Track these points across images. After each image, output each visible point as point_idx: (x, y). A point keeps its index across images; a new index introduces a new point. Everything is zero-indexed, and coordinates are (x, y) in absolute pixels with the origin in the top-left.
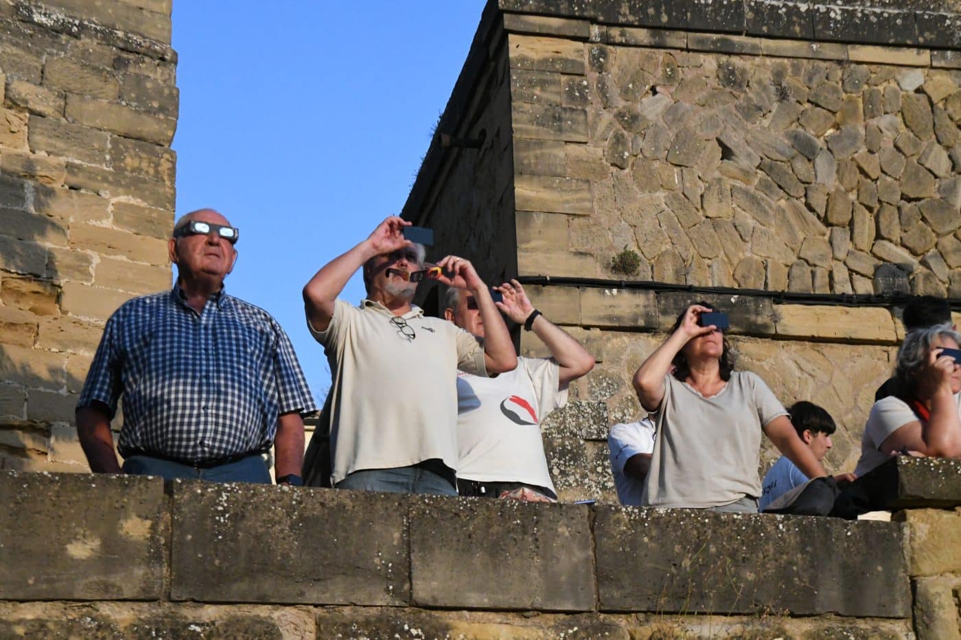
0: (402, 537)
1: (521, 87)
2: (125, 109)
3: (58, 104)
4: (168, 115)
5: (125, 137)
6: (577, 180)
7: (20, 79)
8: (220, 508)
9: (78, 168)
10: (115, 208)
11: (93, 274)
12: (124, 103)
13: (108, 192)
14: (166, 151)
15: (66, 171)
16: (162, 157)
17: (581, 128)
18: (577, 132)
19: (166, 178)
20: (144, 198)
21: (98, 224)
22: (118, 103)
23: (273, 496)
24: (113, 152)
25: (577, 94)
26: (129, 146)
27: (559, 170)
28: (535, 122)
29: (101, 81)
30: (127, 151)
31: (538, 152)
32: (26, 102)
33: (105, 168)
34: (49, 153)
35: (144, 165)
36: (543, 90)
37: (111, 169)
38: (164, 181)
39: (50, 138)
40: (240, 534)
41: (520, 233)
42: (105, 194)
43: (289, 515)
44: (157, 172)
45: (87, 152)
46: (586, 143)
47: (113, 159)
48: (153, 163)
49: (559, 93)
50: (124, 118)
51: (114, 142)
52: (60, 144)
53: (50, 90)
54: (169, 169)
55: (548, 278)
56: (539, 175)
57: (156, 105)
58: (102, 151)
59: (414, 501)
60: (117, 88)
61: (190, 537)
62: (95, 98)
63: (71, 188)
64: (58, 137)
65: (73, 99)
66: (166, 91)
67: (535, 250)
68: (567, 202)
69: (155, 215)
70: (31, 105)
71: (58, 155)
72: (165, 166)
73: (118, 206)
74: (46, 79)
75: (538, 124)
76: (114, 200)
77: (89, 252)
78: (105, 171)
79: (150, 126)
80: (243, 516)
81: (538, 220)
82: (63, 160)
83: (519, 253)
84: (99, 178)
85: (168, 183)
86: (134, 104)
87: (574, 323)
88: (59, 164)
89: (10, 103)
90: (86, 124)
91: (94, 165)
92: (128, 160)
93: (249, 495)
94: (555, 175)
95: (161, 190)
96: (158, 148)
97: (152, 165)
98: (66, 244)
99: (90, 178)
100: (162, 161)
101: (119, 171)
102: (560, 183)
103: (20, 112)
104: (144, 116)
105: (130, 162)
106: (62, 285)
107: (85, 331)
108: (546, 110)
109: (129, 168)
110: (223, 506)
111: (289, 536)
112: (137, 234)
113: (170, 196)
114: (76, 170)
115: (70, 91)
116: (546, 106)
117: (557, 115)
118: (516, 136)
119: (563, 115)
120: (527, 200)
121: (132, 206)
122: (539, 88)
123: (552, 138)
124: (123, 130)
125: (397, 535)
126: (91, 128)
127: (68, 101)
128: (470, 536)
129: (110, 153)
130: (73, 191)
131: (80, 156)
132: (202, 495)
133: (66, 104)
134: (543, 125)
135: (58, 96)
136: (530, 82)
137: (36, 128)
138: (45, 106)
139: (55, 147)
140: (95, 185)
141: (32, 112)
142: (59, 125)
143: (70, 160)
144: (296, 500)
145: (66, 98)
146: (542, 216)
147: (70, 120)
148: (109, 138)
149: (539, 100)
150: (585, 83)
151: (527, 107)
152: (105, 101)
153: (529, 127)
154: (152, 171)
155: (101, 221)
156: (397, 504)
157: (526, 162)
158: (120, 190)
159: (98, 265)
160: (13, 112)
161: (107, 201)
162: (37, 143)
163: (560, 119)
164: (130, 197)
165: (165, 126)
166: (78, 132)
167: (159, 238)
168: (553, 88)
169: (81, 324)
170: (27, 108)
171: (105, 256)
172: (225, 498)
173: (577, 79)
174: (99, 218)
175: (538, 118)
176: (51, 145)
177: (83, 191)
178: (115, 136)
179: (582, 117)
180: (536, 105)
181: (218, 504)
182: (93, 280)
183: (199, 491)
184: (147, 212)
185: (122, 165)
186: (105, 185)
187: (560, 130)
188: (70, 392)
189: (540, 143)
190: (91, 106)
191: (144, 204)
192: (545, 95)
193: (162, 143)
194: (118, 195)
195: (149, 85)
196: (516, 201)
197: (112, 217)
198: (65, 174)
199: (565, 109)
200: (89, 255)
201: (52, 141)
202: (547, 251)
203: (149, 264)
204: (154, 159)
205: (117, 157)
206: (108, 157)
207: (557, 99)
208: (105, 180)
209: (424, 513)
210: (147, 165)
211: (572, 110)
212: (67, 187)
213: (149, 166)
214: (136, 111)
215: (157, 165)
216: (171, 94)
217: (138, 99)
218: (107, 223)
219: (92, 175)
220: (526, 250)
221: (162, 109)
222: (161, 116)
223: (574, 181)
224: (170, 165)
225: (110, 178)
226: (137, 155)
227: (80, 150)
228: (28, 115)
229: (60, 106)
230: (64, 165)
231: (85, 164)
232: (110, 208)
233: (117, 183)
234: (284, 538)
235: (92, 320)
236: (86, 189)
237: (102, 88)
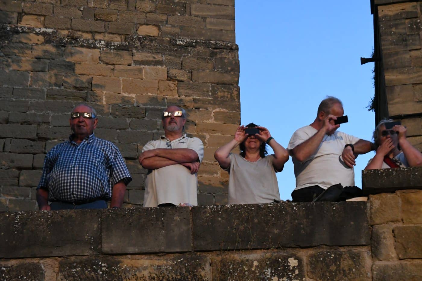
0: (98, 227)
1: (385, 29)
2: (217, 72)
3: (188, 75)
4: (235, 72)
5: (217, 84)
6: (417, 67)
7: (173, 69)
8: (16, 221)
9: (198, 100)
10: (215, 114)
11: (207, 143)
12: (216, 70)
13: (211, 108)
14: (235, 87)
15: (193, 102)
16: (233, 90)
17: (417, 42)
18: (415, 45)
19: (235, 98)
20: (226, 108)
21: (207, 122)
22: (213, 71)
23: (40, 215)
24: (212, 91)
25: (415, 27)
26: (219, 88)
27: (407, 64)
28: (393, 44)
29: (206, 63)
30: (218, 90)
31: (396, 58)
32: (175, 77)
33: (209, 98)
34: (186, 96)
35: (226, 94)
36: (396, 28)
37: (212, 98)
38: (235, 100)
39: (186, 90)
40: (25, 231)
41: (389, 96)
42: (210, 109)
43: (47, 221)
44: (231, 96)
45: (201, 93)
46: (420, 49)
47: (213, 94)
48: (230, 93)
49: (405, 28)
50: (216, 76)
51: (212, 87)
52: (190, 92)
53: (185, 70)
54: (236, 94)
55: (403, 116)
56: (397, 68)
57: (229, 68)
58: (208, 91)
59: (104, 212)
60: (213, 65)
61: (3, 233)
62: (204, 70)
63: (196, 109)
64: (189, 89)
65: (195, 73)
66: (234, 62)
67: (396, 103)
68: (412, 78)
69: (232, 115)
70: (178, 78)
71: (190, 96)
72: (235, 93)
73: (216, 113)
74: (184, 66)
75: (395, 45)
76: (214, 111)
77: (205, 134)
78: (209, 99)
79: (227, 78)
80: (26, 224)
81: (398, 89)
82: (191, 98)
83: (389, 106)
84: (207, 103)
85: (237, 100)
86: (220, 70)
87: (419, 134)
88: (190, 100)
89: (169, 79)
90: (200, 81)
91: (205, 98)
92: (219, 94)
93: (29, 215)
94: (405, 67)
95: (234, 104)
96: (231, 86)
97: (229, 94)
98: (195, 132)
99: (203, 104)
100: (234, 91)
101: (215, 98)
102: (408, 70)
103: (174, 81)
104: (225, 74)
105: (220, 94)
107: (205, 166)
108: (399, 37)
109: (219, 97)
110: (17, 220)
111: (46, 230)
112: (224, 123)
113: (237, 105)
114: (197, 101)
115: (193, 69)
116: (398, 36)
117: (404, 39)
118: (384, 52)
119: (407, 38)
120: (391, 81)
121: (222, 112)
122: (394, 28)
123: (402, 50)
124: (216, 82)
125: (96, 226)
126: (203, 83)
127: (192, 74)
128: (130, 224)
129: (211, 92)
130: (197, 110)
131: (198, 95)
132: (9, 217)
133: (192, 75)
134: (397, 45)
135: (188, 72)
136: (390, 26)
137: (180, 87)
138: (183, 77)
139: (188, 93)
140: (206, 106)
141: (178, 81)
142: (189, 84)
143: (195, 97)
144: (50, 216)
145: (191, 72)
146: (399, 87)
147: (194, 81)
148: (210, 86)
149: (395, 33)
150: (419, 21)
151: (389, 38)
152: (208, 71)
153: (390, 47)
154: (229, 96)
155: (209, 120)
156: (96, 213)
157: (389, 63)
158: (216, 106)
159: (208, 139)
160: (171, 82)
161: (211, 112)
162: (180, 93)
163: (406, 40)
164: (221, 108)
165: (234, 76)
166: (197, 86)
167: (234, 124)
168: (402, 27)
169: (203, 164)
170: (176, 79)
171: (211, 134)
172: (19, 217)
173: (414, 20)
174: (208, 119)
175: (394, 42)
176: (186, 93)
177: (201, 109)
178: (213, 84)
179: (417, 37)
180: (394, 36)
181: (16, 220)
182: (207, 145)
183: (7, 216)
184: (228, 114)
185: (217, 96)
186: (210, 105)
187: (406, 45)
188: (200, 192)
189: (397, 53)
190: (202, 74)
191: (227, 111)
192: (397, 31)
193: (233, 84)
194: (216, 108)
195: (226, 61)
196: (386, 82)
197: (213, 118)
198: (193, 103)
199: (408, 35)
200: (204, 135)
201: (187, 91)
202: (403, 102)
203: (230, 135)
204: (230, 91)
205: (214, 92)
206: (210, 94)
207: (403, 31)
208: (210, 103)
209: (109, 216)
210: (227, 94)
211: (412, 35)
212: (194, 109)
213: (228, 94)
214: (221, 72)
215: (231, 94)
216: (236, 63)
217: (221, 68)
218: (211, 121)
219: (203, 101)
220: (392, 104)
221: (232, 70)
222: (232, 73)
223: (415, 68)
224: (237, 93)
225: (212, 102)
226: (223, 91)
227: (198, 93)
228: (177, 82)
229: (189, 76)
230: (192, 100)
231: (201, 98)
232: (213, 114)
233: (215, 104)
234: (44, 231)
235: (208, 162)
236: (202, 108)
237: (206, 66)
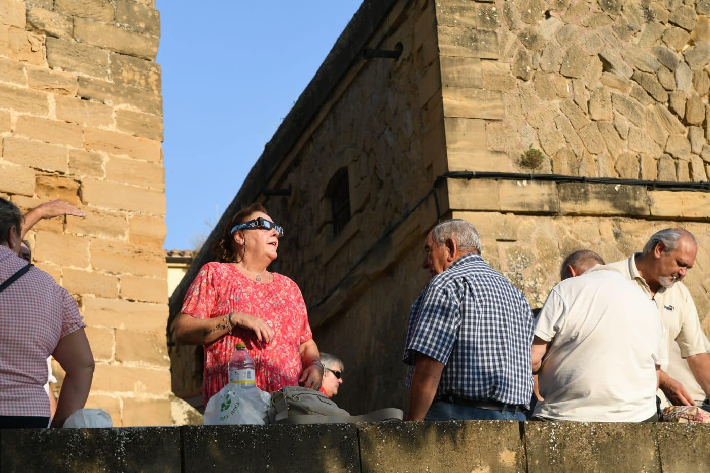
0: (655, 455)
1: (444, 12)
2: (120, 29)
3: (67, 26)
4: (152, 34)
5: (121, 54)
6: (491, 91)
7: (37, 6)
8: (552, 441)
9: (86, 81)
10: (118, 115)
11: (105, 171)
12: (118, 25)
13: (111, 101)
14: (153, 65)
15: (78, 84)
16: (150, 70)
17: (493, 47)
18: (490, 51)
19: (154, 88)
20: (139, 106)
21: (105, 128)
22: (113, 25)
23: (580, 430)
24: (113, 67)
25: (488, 18)
26: (125, 62)
27: (477, 83)
28: (456, 43)
29: (99, 6)
30: (123, 66)
31: (460, 68)
32: (43, 25)
33: (107, 81)
34: (64, 69)
35: (137, 77)
36: (462, 15)
37: (112, 81)
38: (152, 90)
39: (64, 56)
40: (564, 458)
41: (449, 136)
42: (109, 103)
43: (590, 442)
44: (147, 83)
45: (93, 68)
46: (496, 60)
47: (114, 73)
48: (144, 75)
49: (474, 18)
50: (119, 38)
51: (113, 59)
52: (72, 61)
53: (61, 15)
54: (156, 80)
55: (474, 174)
56: (461, 87)
57: (142, 25)
58: (104, 66)
59: (659, 428)
60: (112, 13)
61: (537, 462)
62: (96, 20)
63: (83, 98)
64: (70, 55)
65: (79, 22)
66: (150, 14)
67: (460, 149)
68: (484, 109)
69: (148, 120)
70: (47, 28)
71: (70, 70)
72: (153, 78)
73: (121, 113)
74: (57, 5)
75: (459, 44)
76: (116, 108)
77: (100, 152)
78: (107, 83)
79: (139, 44)
80: (565, 445)
81: (462, 125)
82: (75, 75)
83: (449, 152)
84: (104, 89)
85: (156, 92)
86: (126, 25)
87: (495, 209)
88: (72, 78)
89: (30, 26)
90: (91, 43)
91: (99, 78)
92: (125, 74)
93: (567, 430)
94: (475, 87)
95: (151, 99)
96: (146, 62)
97: (143, 77)
98: (82, 145)
99: (96, 90)
100: (151, 73)
101: (119, 82)
102: (478, 93)
103: (39, 33)
104: (134, 35)
105: (126, 75)
106: (81, 180)
107: (102, 218)
108: (465, 32)
109: (126, 80)
110: (553, 439)
111: (592, 458)
112: (135, 136)
113: (157, 103)
114: (85, 83)
115: (76, 15)
116: (465, 29)
117: (473, 36)
118: (442, 54)
119: (479, 37)
120: (453, 108)
121: (130, 112)
122: (458, 14)
123: (470, 55)
124: (119, 48)
125: (652, 453)
126: (95, 46)
127: (75, 24)
129: (110, 67)
130: (84, 101)
131: (88, 71)
132: (541, 432)
133: (74, 26)
134: (463, 45)
135: (68, 20)
136: (451, 8)
137: (52, 47)
138: (58, 29)
139: (68, 64)
140: (101, 95)
141: (48, 34)
142: (70, 45)
143: (81, 74)
144: (593, 432)
145: (73, 21)
146: (465, 121)
147: (78, 39)
148: (109, 55)
149: (459, 24)
150: (494, 9)
151: (450, 29)
152: (103, 23)
153: (452, 46)
154: (143, 82)
155: (107, 126)
156: (650, 431)
157: (451, 76)
158: (120, 99)
159: (107, 163)
160: (32, 34)
161: (111, 108)
162: (55, 61)
163: (476, 40)
164: (128, 105)
165: (151, 43)
166: (85, 51)
167: (152, 139)
168: (469, 14)
169: (98, 213)
170: (44, 30)
171: (113, 155)
172: (554, 433)
173: (488, 5)
174: (106, 124)
175: (459, 40)
176: (65, 62)
177: (92, 101)
178: (113, 53)
179: (493, 38)
180: (457, 28)
181: (550, 438)
182: (105, 176)
183: (539, 429)
184: (141, 117)
185: (120, 78)
186: (109, 95)
187: (477, 49)
188: (94, 269)
189: (461, 60)
190: (93, 28)
191: (139, 111)
192: (463, 20)
193: (149, 58)
194: (118, 103)
195: (136, 8)
196: (445, 109)
197: (115, 122)
198: (77, 86)
199: (479, 31)
200: (99, 155)
201: (65, 59)
202: (471, 150)
203: (146, 161)
204: (144, 72)
205: (116, 72)
206: (109, 71)
207: (472, 22)
208: (108, 91)
209: (666, 436)
210: (139, 76)
211: (485, 32)
212: (79, 98)
213: (141, 78)
214: (128, 31)
215: (147, 77)
216: (153, 16)
217: (128, 21)
218: (112, 127)
219: (98, 86)
220: (454, 150)
221: (148, 29)
222: (148, 35)
223: (489, 92)
224: (156, 77)
225: (112, 89)
226: (131, 69)
227: (87, 65)
228: (45, 36)
229: (69, 29)
230: (76, 78)
231: (92, 78)
232: (114, 115)
233: (117, 93)
234: (589, 460)
235: (106, 209)
236: (95, 98)
237: (100, 13)
